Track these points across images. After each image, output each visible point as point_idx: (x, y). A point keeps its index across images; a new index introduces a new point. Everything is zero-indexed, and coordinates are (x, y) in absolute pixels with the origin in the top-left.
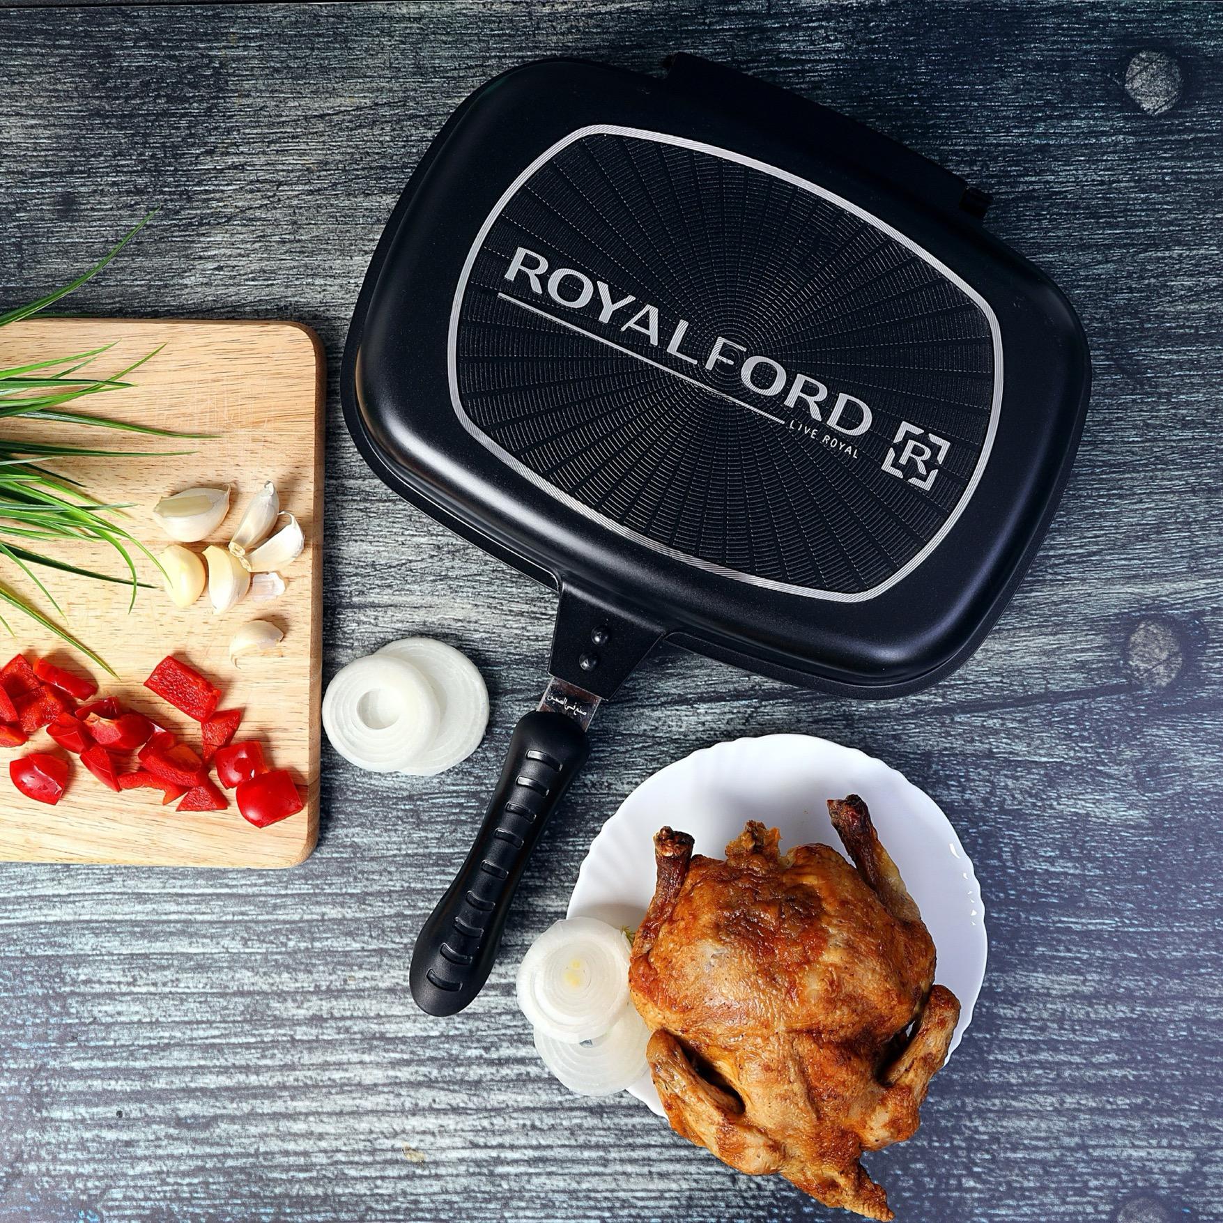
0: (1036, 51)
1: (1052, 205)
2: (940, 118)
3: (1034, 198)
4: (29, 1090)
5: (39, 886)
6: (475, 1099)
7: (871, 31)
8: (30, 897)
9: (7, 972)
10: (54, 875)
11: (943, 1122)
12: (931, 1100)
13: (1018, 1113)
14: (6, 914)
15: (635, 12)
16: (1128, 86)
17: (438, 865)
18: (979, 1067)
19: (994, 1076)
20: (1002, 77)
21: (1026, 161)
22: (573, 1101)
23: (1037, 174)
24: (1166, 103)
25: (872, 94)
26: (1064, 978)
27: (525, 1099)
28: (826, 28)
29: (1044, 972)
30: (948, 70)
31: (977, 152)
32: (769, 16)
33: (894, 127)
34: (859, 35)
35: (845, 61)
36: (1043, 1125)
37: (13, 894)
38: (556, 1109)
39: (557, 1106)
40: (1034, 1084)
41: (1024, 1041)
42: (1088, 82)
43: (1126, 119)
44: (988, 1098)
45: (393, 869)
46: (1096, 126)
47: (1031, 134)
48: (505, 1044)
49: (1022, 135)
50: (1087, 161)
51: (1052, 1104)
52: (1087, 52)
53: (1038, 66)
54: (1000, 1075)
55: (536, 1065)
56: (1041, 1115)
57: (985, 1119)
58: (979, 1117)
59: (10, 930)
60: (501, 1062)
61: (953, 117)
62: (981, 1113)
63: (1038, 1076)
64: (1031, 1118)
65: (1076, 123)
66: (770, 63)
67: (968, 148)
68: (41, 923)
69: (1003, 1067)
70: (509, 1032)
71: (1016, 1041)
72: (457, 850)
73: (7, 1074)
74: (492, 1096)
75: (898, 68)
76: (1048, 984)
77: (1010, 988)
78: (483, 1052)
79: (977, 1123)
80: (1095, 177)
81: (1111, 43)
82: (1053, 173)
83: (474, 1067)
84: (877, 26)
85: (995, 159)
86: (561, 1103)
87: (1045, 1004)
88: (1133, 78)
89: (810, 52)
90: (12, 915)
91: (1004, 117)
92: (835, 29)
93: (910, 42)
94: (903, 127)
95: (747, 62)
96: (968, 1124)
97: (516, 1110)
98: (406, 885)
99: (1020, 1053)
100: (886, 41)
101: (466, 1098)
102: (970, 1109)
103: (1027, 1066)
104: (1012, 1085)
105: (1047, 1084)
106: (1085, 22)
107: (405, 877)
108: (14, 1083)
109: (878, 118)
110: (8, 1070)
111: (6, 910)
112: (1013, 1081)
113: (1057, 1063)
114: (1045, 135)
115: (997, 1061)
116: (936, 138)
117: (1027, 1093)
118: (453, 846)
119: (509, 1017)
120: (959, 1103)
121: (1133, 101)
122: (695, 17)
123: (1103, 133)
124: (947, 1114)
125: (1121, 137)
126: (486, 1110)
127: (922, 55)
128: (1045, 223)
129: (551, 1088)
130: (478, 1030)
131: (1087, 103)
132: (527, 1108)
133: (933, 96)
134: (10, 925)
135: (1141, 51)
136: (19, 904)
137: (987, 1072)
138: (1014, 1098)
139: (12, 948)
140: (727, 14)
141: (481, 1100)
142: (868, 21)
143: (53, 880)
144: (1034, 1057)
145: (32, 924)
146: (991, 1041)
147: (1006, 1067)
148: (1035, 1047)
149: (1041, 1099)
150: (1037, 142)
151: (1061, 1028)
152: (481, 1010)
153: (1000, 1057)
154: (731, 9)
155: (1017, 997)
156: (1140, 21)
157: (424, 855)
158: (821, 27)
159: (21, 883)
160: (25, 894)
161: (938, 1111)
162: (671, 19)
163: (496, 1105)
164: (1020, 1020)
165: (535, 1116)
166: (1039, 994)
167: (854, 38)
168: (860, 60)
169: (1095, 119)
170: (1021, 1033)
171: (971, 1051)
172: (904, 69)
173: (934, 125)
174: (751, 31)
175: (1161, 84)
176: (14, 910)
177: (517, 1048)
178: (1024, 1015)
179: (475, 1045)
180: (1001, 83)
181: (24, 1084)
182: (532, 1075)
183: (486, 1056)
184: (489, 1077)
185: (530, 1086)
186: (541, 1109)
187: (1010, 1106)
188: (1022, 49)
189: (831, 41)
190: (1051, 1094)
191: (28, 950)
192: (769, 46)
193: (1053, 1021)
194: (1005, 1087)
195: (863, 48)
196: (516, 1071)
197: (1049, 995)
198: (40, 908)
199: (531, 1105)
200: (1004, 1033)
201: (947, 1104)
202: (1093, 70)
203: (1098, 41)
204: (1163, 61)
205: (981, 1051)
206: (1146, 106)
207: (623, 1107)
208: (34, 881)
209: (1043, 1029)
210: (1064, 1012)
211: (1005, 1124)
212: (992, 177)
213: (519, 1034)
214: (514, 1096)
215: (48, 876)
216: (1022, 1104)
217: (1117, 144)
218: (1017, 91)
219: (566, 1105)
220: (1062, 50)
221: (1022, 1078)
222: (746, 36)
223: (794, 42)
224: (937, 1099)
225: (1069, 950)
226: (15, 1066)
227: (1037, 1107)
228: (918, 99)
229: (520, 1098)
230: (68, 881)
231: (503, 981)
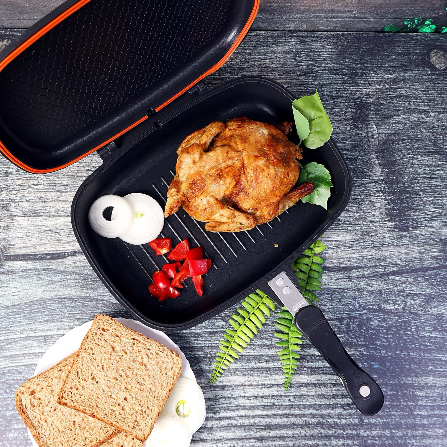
0: (399, 49)
1: (408, 98)
2: (368, 70)
3: (402, 96)
4: (22, 438)
5: (33, 349)
6: (210, 435)
7: (342, 42)
8: (29, 354)
9: (17, 386)
10: (40, 344)
11: (399, 441)
12: (394, 432)
13: (429, 437)
14: (18, 361)
15: (261, 35)
16: (431, 60)
17: (195, 337)
18: (411, 417)
19: (418, 421)
20: (388, 57)
21: (398, 84)
22: (250, 435)
23: (402, 88)
24: (444, 66)
25: (344, 62)
26: (441, 379)
27: (231, 435)
28: (327, 41)
29: (433, 377)
30: (369, 55)
31: (381, 81)
32: (307, 37)
33: (352, 73)
34: (338, 44)
35: (334, 52)
36: (439, 442)
37: (22, 353)
38: (243, 439)
39: (243, 437)
40: (434, 424)
41: (428, 406)
42: (417, 59)
43: (431, 70)
44: (416, 430)
45: (177, 339)
46: (421, 73)
47: (399, 75)
48: (222, 411)
49: (396, 76)
50: (419, 84)
51: (442, 433)
52: (416, 50)
53: (400, 54)
54: (420, 420)
55: (235, 419)
56: (438, 437)
57: (416, 439)
58: (414, 438)
59: (20, 368)
60: (220, 419)
61: (372, 70)
62: (414, 437)
63: (435, 420)
64: (434, 439)
65: (414, 72)
66: (309, 52)
67: (378, 80)
68: (33, 364)
69: (421, 417)
70: (224, 406)
71: (425, 406)
72: (202, 331)
73: (13, 431)
74: (217, 434)
75: (352, 54)
76: (435, 382)
77: (420, 384)
78: (213, 415)
79: (413, 441)
80: (422, 89)
81: (423, 47)
82: (408, 88)
83: (210, 421)
84: (344, 41)
85: (388, 83)
86: (245, 436)
87: (434, 390)
88: (432, 58)
89: (322, 49)
90: (21, 361)
91: (389, 70)
92: (330, 42)
93: (356, 46)
94: (355, 73)
95: (301, 52)
96: (409, 442)
97: (227, 440)
98: (182, 345)
99: (427, 411)
100: (347, 45)
101: (206, 435)
102: (409, 435)
103: (430, 416)
104: (425, 425)
105: (439, 424)
106: (415, 40)
107: (182, 342)
108: (16, 435)
109: (347, 70)
110: (14, 429)
111: (18, 359)
112: (426, 423)
113: (442, 415)
114: (404, 76)
115: (418, 414)
116: (367, 76)
117: (431, 428)
118: (201, 329)
119: (224, 399)
120: (405, 433)
121: (433, 65)
122: (282, 37)
123: (424, 75)
124: (401, 437)
125: (430, 77)
126: (215, 440)
127: (360, 50)
128: (406, 104)
129: (241, 430)
130: (211, 405)
131: (417, 65)
132: (232, 439)
133: (365, 63)
134: (20, 366)
135: (434, 49)
136: (24, 357)
137: (415, 419)
138: (427, 430)
139: (20, 375)
140: (293, 36)
141: (213, 435)
142: (341, 39)
143: (39, 346)
144: (433, 413)
145: (29, 365)
146: (415, 406)
147: (422, 417)
148: (432, 408)
149: (438, 431)
150: (401, 78)
151: (442, 400)
152: (212, 397)
153: (419, 413)
154: (294, 35)
155: (423, 387)
156: (433, 40)
157: (190, 333)
158: (325, 41)
159: (26, 348)
160: (27, 352)
161: (397, 436)
162: (274, 38)
163: (219, 438)
164: (426, 397)
165: (235, 442)
166: (432, 386)
167: (336, 44)
168: (339, 51)
169: (421, 71)
170: (426, 403)
171: (408, 410)
172: (354, 54)
173: (366, 72)
174: (301, 42)
175: (442, 60)
176: (22, 359)
177: (227, 412)
178: (427, 395)
179: (210, 412)
180: (388, 59)
181: (20, 435)
182: (233, 424)
183: (214, 416)
184: (216, 426)
185: (233, 429)
186: (237, 439)
187: (425, 434)
188: (394, 48)
189: (329, 45)
190: (441, 428)
191: (26, 376)
192: (307, 46)
193: (438, 397)
194: (423, 425)
195: (340, 47)
196: (227, 423)
197: (435, 386)
198: (33, 358)
199: (233, 437)
200: (420, 403)
201: (400, 433)
202: (418, 55)
203: (419, 46)
204: (442, 53)
205: (411, 410)
206: (437, 67)
207: (270, 437)
208: (31, 347)
209: (435, 401)
210: (442, 394)
211: (424, 441)
212: (387, 89)
213: (228, 407)
214: (226, 434)
215: (37, 345)
216: (430, 433)
217: (429, 79)
218: (393, 62)
219: (248, 437)
220: (407, 49)
221: (429, 421)
222: (300, 43)
223: (316, 46)
224: (396, 431)
225: (441, 368)
226: (17, 427)
227: (436, 434)
228: (360, 64)
229: (228, 434)
230: (45, 347)
231: (221, 384)
